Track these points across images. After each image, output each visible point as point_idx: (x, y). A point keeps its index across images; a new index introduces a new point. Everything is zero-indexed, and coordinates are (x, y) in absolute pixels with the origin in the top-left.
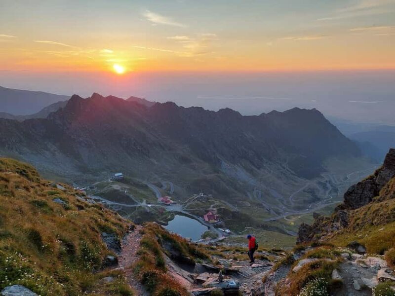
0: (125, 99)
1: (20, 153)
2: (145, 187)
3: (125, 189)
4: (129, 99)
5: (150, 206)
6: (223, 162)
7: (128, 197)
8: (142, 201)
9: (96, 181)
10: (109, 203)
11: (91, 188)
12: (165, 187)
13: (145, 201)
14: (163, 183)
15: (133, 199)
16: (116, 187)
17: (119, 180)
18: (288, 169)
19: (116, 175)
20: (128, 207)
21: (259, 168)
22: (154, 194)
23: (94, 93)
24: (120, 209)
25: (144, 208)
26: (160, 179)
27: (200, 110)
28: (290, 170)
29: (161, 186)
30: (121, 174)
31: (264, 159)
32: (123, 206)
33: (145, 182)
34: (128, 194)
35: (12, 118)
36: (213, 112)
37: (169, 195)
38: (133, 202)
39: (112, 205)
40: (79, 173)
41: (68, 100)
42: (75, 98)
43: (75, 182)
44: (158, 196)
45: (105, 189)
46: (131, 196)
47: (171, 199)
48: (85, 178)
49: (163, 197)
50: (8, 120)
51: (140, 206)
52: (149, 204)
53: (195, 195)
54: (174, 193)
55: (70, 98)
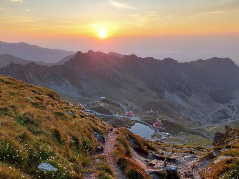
0: (107, 53)
1: (50, 84)
2: (118, 106)
3: (107, 106)
4: (109, 53)
5: (121, 116)
6: (166, 92)
7: (108, 111)
8: (116, 114)
9: (90, 101)
10: (97, 114)
11: (88, 105)
12: (130, 106)
13: (118, 113)
14: (128, 103)
15: (111, 112)
16: (102, 105)
17: (103, 101)
18: (208, 97)
19: (102, 98)
20: (108, 117)
21: (189, 96)
22: (123, 110)
23: (90, 50)
24: (104, 118)
25: (117, 118)
26: (127, 101)
27: (151, 59)
28: (210, 98)
29: (127, 105)
30: (104, 97)
31: (193, 91)
32: (106, 116)
33: (118, 103)
34: (108, 109)
35: (45, 65)
36: (160, 60)
37: (132, 110)
38: (111, 114)
39: (99, 115)
40: (81, 97)
41: (75, 54)
42: (79, 53)
43: (79, 101)
44: (125, 111)
45: (96, 106)
46: (110, 110)
47: (133, 113)
48: (84, 99)
49: (128, 111)
50: (43, 66)
51: (115, 117)
52: (120, 115)
53: (148, 111)
54: (134, 109)
55: (76, 53)
